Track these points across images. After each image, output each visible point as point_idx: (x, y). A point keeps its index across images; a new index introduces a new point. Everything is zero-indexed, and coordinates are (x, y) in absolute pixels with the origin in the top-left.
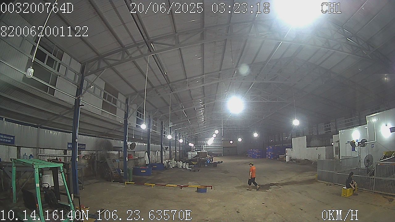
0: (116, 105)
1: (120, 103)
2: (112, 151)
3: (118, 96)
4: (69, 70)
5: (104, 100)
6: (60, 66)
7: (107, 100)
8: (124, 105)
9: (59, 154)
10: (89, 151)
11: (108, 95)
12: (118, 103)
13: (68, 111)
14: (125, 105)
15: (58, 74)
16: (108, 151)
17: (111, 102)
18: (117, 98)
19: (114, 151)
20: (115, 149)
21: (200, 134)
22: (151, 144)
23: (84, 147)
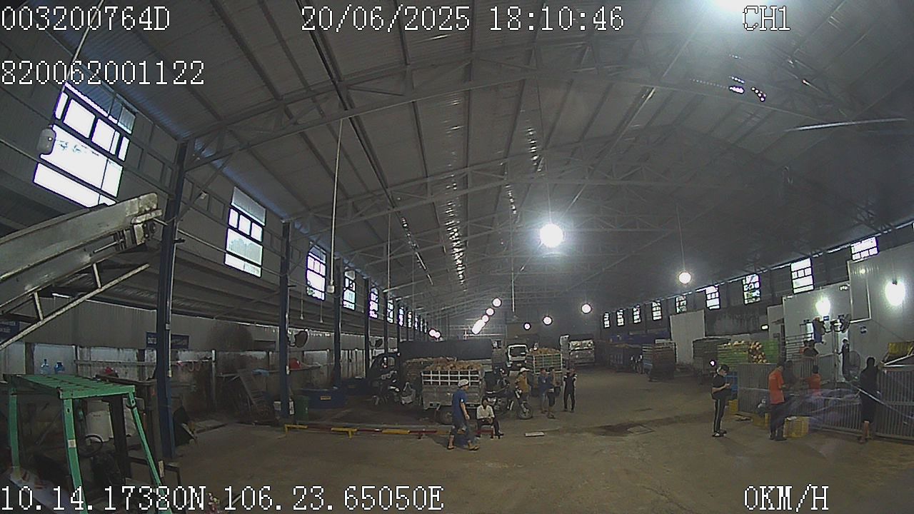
12: (266, 236)
20: (258, 346)
21: (454, 308)
22: (341, 334)
23: (185, 341)
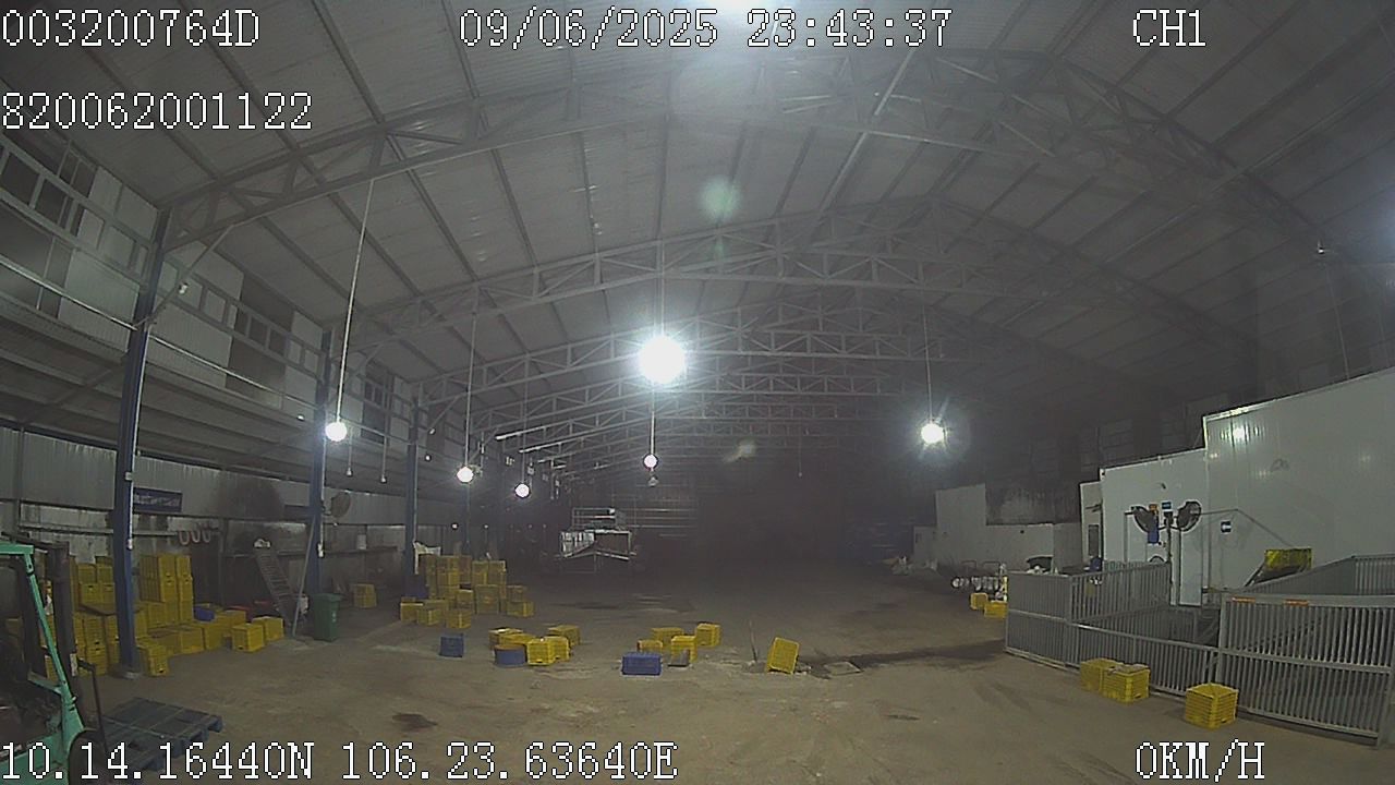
0: (282, 354)
1: (299, 347)
2: (280, 520)
3: (291, 323)
4: (111, 228)
5: (240, 337)
6: (81, 216)
7: (251, 338)
8: (316, 357)
9: (91, 525)
10: (197, 520)
11: (253, 320)
12: (294, 350)
13: (109, 371)
14: (319, 355)
15: (73, 243)
16: (269, 520)
17: (263, 344)
18: (290, 331)
19: (287, 521)
20: (292, 514)
22: (417, 500)
23: (177, 500)
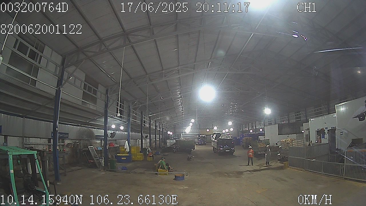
0: (96, 95)
1: (100, 93)
2: (94, 139)
3: (98, 86)
4: (50, 62)
5: (84, 90)
6: (41, 58)
7: (88, 91)
9: (44, 142)
10: (72, 140)
11: (88, 86)
13: (50, 101)
15: (39, 66)
16: (91, 140)
17: (91, 93)
18: (98, 89)
20: (97, 137)
21: (179, 123)
22: (130, 133)
23: (67, 135)
